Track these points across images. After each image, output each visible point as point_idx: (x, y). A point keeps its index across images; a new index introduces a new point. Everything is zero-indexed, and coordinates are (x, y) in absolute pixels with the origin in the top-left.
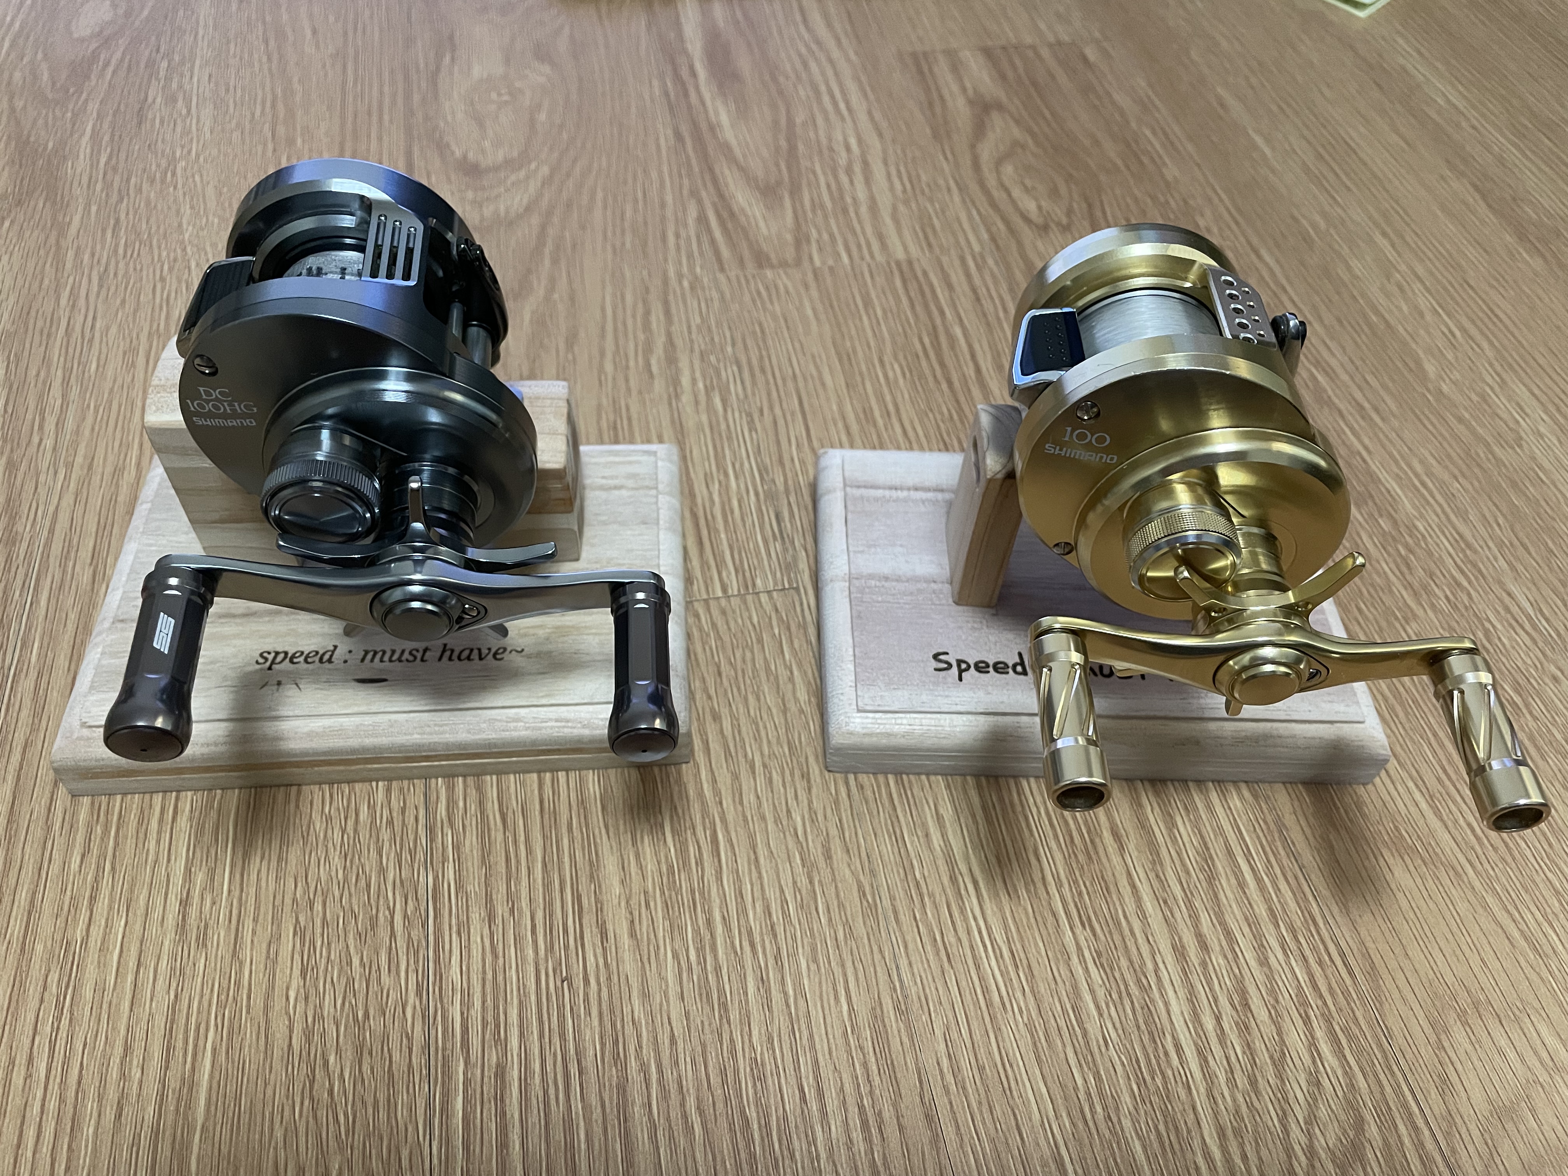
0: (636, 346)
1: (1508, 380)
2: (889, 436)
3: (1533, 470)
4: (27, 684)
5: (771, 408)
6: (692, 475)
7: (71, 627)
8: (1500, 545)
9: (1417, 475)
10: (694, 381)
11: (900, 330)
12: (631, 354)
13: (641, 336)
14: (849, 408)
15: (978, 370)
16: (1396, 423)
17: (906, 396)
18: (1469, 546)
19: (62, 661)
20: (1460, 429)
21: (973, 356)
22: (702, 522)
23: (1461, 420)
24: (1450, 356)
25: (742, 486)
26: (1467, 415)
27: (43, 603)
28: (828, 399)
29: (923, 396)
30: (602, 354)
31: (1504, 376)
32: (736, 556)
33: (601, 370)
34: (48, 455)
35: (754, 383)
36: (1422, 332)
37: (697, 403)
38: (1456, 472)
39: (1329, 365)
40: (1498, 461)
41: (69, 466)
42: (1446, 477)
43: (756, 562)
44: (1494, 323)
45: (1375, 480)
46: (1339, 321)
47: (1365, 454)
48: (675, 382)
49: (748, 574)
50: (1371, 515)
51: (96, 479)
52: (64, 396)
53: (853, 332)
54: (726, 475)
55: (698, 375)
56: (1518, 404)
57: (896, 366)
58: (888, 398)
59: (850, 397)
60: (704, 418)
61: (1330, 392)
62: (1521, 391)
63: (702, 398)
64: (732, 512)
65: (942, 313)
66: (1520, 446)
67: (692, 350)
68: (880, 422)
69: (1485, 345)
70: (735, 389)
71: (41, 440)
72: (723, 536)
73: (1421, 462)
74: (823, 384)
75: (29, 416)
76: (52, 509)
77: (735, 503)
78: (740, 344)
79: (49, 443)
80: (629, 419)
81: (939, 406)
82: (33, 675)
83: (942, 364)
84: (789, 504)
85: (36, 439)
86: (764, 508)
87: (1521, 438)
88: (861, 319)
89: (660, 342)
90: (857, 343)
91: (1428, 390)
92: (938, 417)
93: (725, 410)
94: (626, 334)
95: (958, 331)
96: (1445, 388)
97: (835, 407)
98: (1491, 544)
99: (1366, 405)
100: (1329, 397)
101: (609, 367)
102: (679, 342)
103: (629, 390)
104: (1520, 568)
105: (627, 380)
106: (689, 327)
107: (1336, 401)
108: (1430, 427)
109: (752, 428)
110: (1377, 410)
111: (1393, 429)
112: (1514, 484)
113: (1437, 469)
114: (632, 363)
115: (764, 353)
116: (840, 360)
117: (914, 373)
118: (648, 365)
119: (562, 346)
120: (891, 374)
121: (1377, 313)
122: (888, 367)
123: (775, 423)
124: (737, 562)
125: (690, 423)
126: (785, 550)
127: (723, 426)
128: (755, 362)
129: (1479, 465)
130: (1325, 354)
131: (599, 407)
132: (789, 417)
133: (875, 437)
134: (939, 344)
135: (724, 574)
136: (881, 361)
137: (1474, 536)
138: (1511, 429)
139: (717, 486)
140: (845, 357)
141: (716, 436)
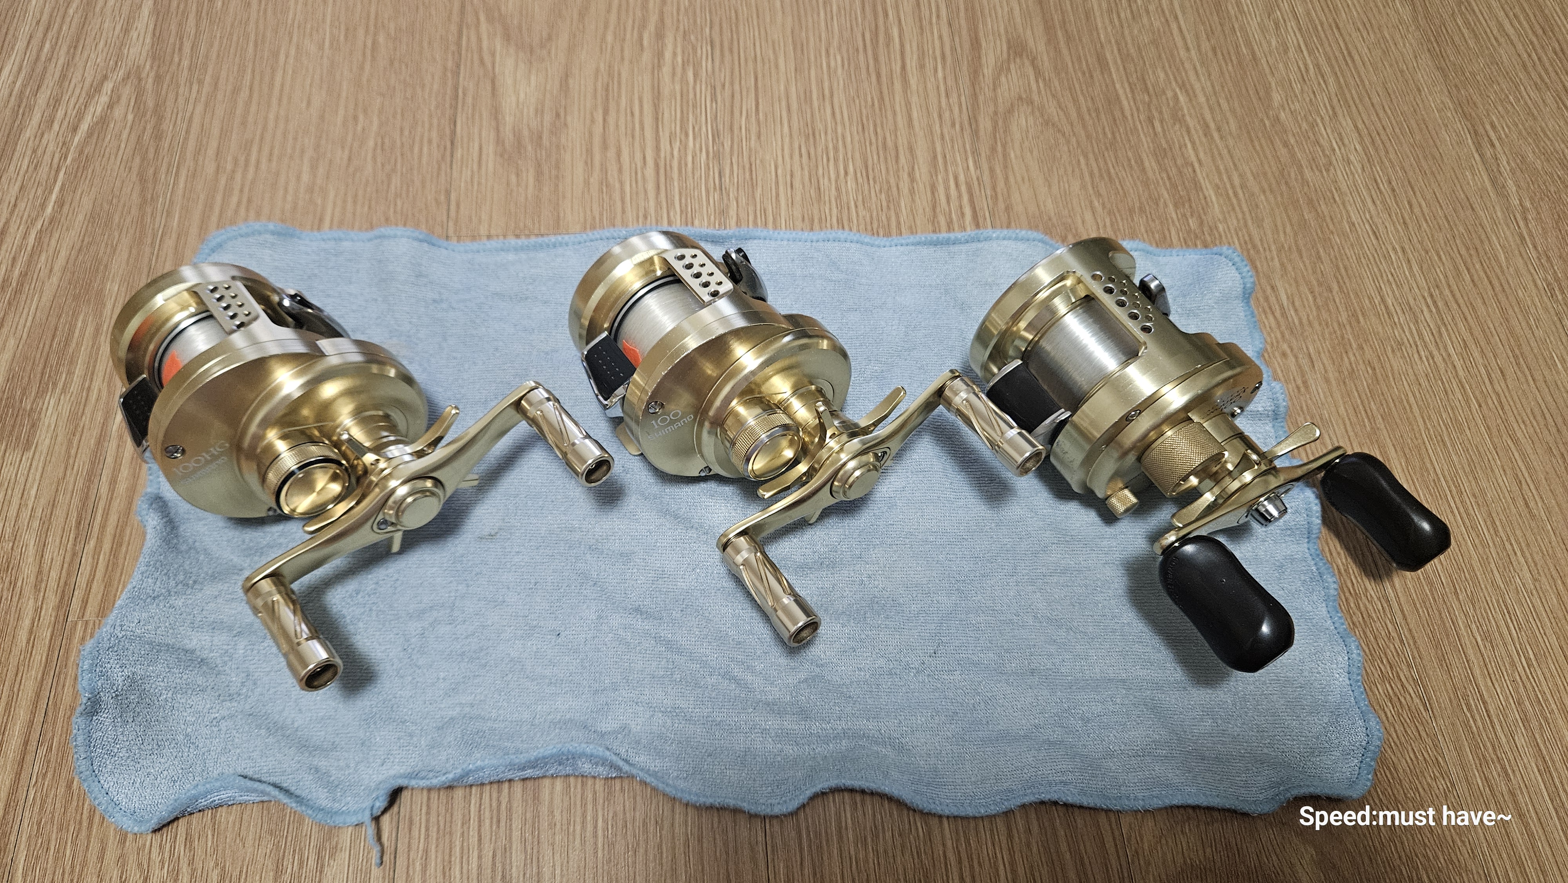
0: (634, 22)
1: (1340, 113)
2: (820, 117)
3: (1331, 192)
4: (170, 243)
5: (732, 84)
6: (661, 133)
7: (200, 207)
8: (1281, 249)
9: (1233, 187)
10: (675, 54)
11: (848, 25)
12: (629, 29)
13: (639, 14)
14: (793, 89)
15: (903, 67)
16: (1231, 142)
17: (841, 82)
18: (1254, 247)
19: (194, 230)
20: (1283, 151)
21: (902, 53)
22: (662, 171)
23: (1286, 144)
24: (1297, 88)
25: (698, 146)
26: (1292, 141)
27: (182, 185)
28: (778, 81)
29: (855, 86)
30: (606, 27)
31: (1337, 109)
32: (683, 201)
33: (603, 39)
34: (186, 72)
35: (722, 61)
36: (1281, 65)
37: (674, 74)
38: (1266, 187)
39: (1192, 88)
40: (1305, 182)
41: (201, 82)
42: (1256, 190)
43: (697, 207)
44: (1347, 64)
45: (1198, 187)
46: (1214, 50)
47: (1196, 165)
48: (660, 55)
49: (689, 215)
50: (1184, 215)
51: (220, 96)
52: (197, 26)
53: (810, 25)
54: (687, 135)
55: (679, 50)
56: (1340, 134)
57: (839, 58)
58: (826, 85)
59: (796, 81)
60: (678, 88)
61: (1186, 111)
62: (1347, 123)
63: (679, 70)
64: (686, 165)
65: (886, 15)
66: (1328, 170)
67: (677, 29)
68: (816, 104)
69: (1331, 80)
70: (706, 65)
71: (180, 60)
72: (676, 184)
73: (1241, 176)
74: (777, 67)
75: (172, 40)
76: (188, 115)
77: (690, 159)
78: (716, 28)
79: (186, 63)
80: (619, 83)
81: (865, 95)
82: (174, 236)
83: (876, 59)
84: (732, 163)
85: (176, 59)
86: (711, 166)
87: (1331, 164)
88: (819, 14)
89: (653, 19)
90: (811, 34)
91: (1268, 117)
92: (863, 103)
93: (695, 82)
94: (627, 11)
95: (895, 32)
96: (1283, 115)
97: (782, 88)
98: (1273, 248)
99: (1212, 125)
100: (1183, 116)
101: (610, 38)
102: (668, 21)
103: (623, 59)
104: (1290, 268)
105: (622, 50)
106: (678, 10)
107: (1188, 118)
108: (1258, 148)
109: (714, 98)
110: (1219, 129)
111: (1227, 147)
112: (1310, 202)
113: (1251, 182)
114: (628, 36)
115: (735, 36)
116: (795, 49)
117: (852, 65)
118: (641, 38)
119: (576, 16)
120: (833, 64)
121: (1248, 44)
122: (832, 57)
123: (733, 96)
124: (683, 205)
125: (666, 91)
126: (721, 199)
127: (691, 96)
128: (726, 45)
129: (1286, 183)
130: (1193, 77)
131: (597, 70)
132: (744, 93)
133: (809, 116)
134: (877, 41)
135: (672, 214)
136: (827, 51)
137: (1261, 240)
138: (1325, 155)
139: (678, 143)
140: (799, 46)
141: (685, 104)
